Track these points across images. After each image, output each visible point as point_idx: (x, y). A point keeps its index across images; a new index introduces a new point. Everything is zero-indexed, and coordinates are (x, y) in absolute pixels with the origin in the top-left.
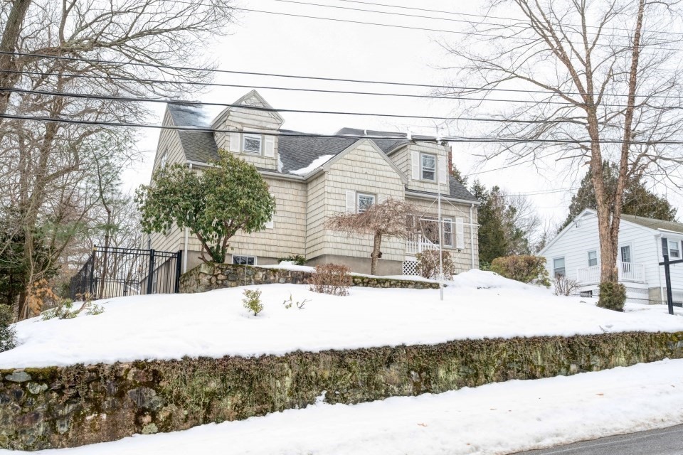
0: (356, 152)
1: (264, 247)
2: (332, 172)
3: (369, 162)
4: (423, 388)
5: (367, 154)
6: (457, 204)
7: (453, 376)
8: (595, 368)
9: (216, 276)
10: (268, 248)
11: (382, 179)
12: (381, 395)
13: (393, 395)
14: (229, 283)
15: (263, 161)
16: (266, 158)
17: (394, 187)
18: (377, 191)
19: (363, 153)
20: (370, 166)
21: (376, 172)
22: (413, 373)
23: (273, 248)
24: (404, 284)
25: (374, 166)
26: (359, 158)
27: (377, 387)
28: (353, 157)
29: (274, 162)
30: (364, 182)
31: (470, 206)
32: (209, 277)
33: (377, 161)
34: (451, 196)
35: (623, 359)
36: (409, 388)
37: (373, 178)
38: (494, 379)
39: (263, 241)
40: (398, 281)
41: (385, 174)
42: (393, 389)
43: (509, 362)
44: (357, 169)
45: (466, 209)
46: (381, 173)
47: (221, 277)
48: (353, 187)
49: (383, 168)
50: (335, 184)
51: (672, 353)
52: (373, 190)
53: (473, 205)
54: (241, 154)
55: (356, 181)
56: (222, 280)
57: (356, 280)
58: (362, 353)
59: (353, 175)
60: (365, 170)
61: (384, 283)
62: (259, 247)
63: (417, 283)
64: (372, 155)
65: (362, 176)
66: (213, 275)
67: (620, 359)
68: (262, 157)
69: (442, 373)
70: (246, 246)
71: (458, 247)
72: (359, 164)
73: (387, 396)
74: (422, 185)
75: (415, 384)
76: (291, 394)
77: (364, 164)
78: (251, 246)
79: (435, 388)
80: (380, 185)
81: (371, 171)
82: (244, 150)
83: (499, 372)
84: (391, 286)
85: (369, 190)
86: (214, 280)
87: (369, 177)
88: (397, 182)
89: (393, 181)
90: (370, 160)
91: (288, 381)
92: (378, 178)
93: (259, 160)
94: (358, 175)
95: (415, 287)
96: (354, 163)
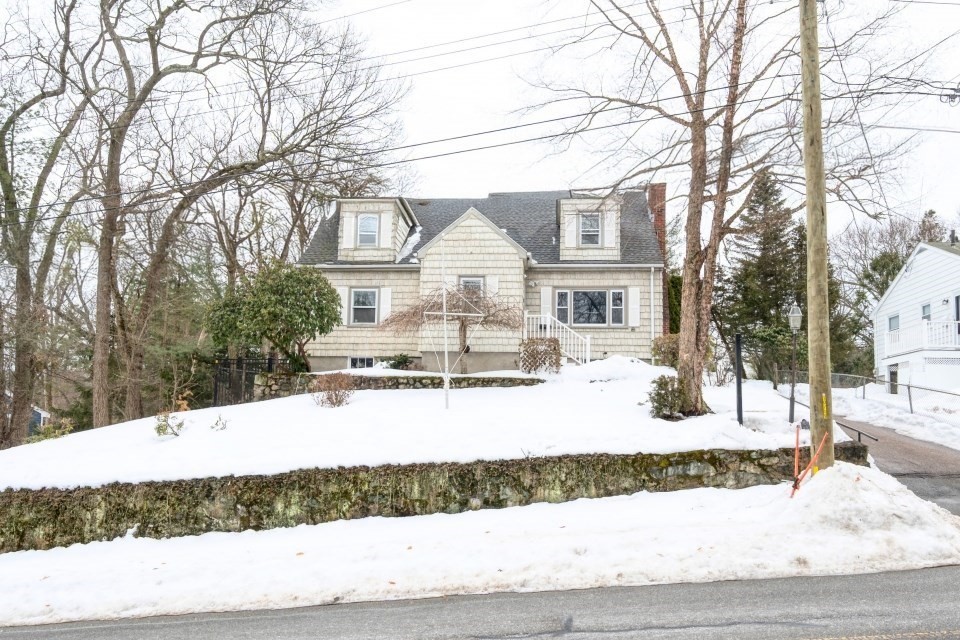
0: (458, 229)
1: (380, 347)
2: (429, 258)
3: (475, 240)
4: (253, 523)
5: (473, 229)
6: (629, 271)
7: (294, 511)
8: (509, 503)
9: (270, 387)
10: (384, 347)
11: (492, 257)
12: (201, 530)
13: (217, 530)
14: (282, 393)
15: (380, 253)
16: (383, 249)
17: (509, 264)
18: (485, 272)
19: (468, 230)
20: (477, 243)
21: (484, 250)
22: (239, 506)
23: (391, 347)
24: (487, 382)
25: (482, 243)
26: (463, 236)
27: (197, 520)
28: (455, 237)
29: (392, 253)
30: (468, 264)
31: (648, 270)
32: (262, 388)
33: (487, 236)
34: (622, 261)
35: (559, 492)
36: (236, 522)
37: (481, 257)
38: (348, 515)
39: (380, 340)
40: (478, 379)
41: (496, 250)
42: (218, 523)
43: (372, 495)
44: (460, 250)
45: (645, 276)
46: (491, 250)
47: (275, 387)
48: (455, 271)
49: (494, 243)
50: (432, 271)
51: (659, 483)
52: (480, 272)
53: (653, 269)
54: (356, 249)
55: (458, 264)
56: (276, 391)
57: (424, 381)
58: (179, 485)
59: (455, 257)
60: (470, 250)
61: (460, 383)
62: (375, 346)
63: (504, 380)
64: (479, 230)
65: (467, 257)
66: (267, 386)
67: (552, 492)
68: (378, 250)
69: (279, 507)
70: (361, 347)
71: (631, 324)
72: (462, 243)
73: (208, 529)
74: (580, 252)
75: (242, 518)
76: (100, 526)
77: (468, 243)
78: (367, 347)
79: (267, 523)
80: (489, 264)
81: (478, 250)
82: (358, 244)
83: (357, 506)
84: (469, 385)
85: (474, 272)
86: (267, 391)
87: (475, 257)
88: (513, 257)
89: (507, 257)
90: (477, 236)
91: (100, 514)
92: (487, 257)
93: (375, 253)
94: (461, 257)
95: (501, 386)
96: (456, 243)
